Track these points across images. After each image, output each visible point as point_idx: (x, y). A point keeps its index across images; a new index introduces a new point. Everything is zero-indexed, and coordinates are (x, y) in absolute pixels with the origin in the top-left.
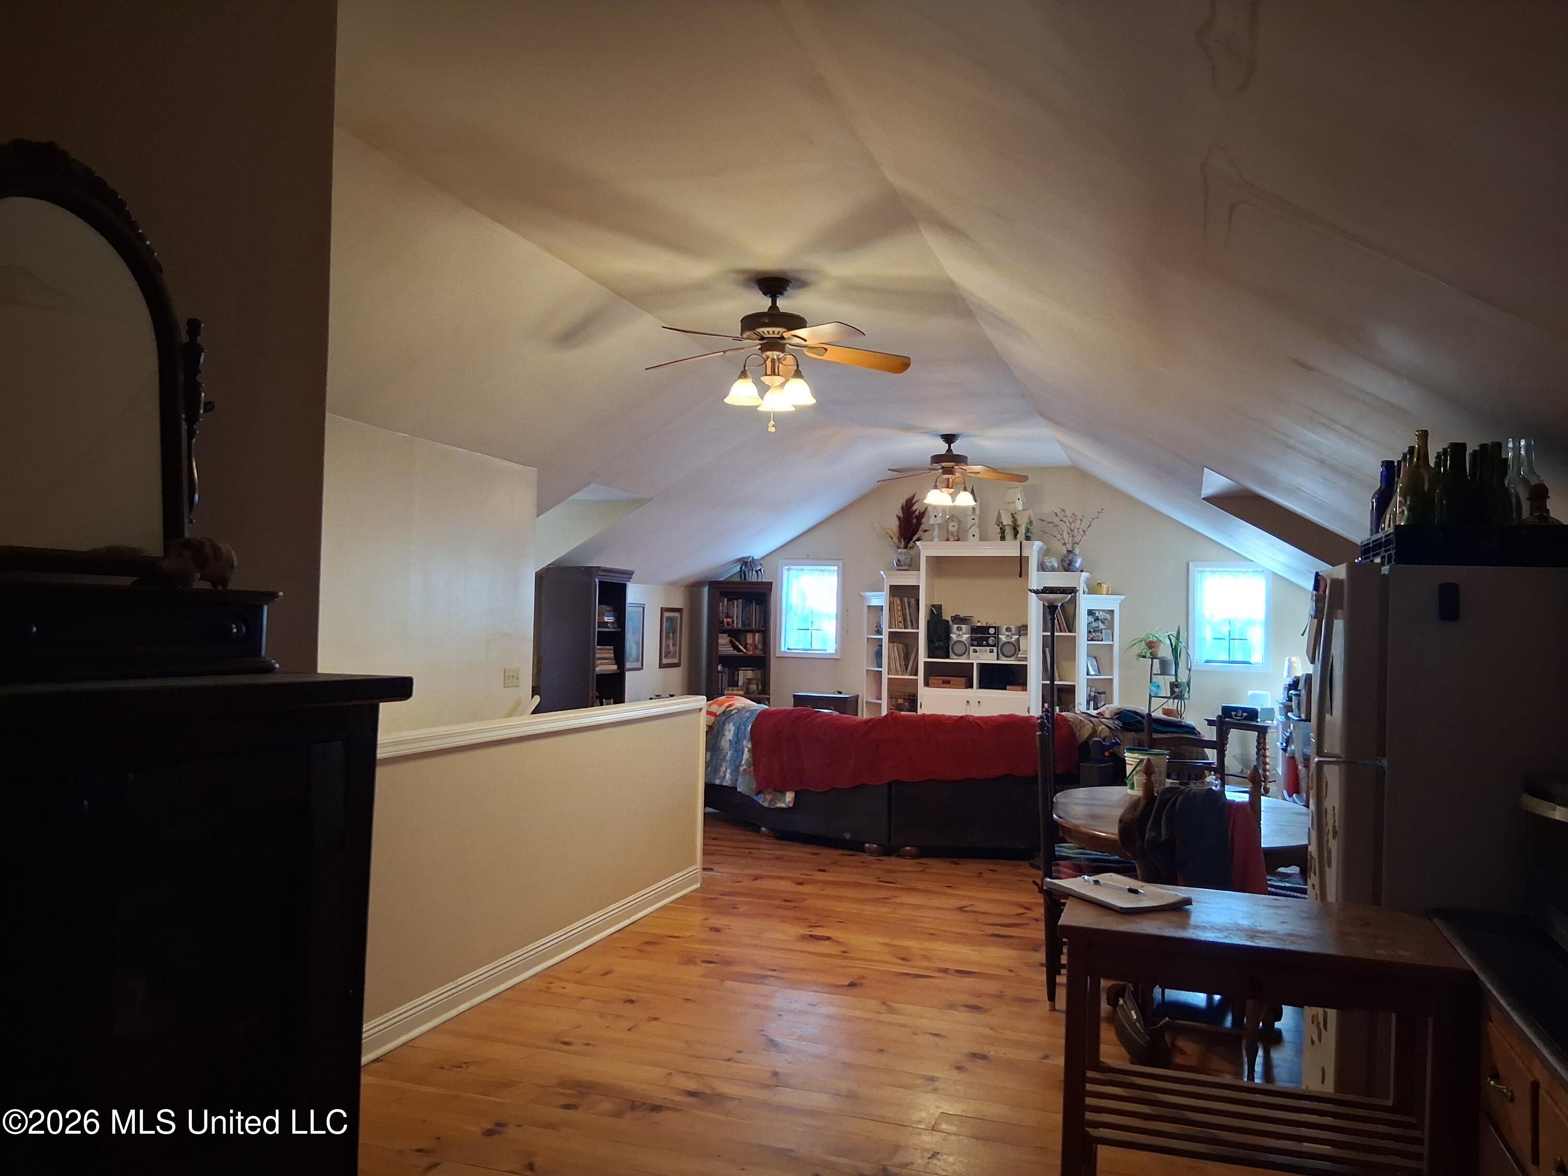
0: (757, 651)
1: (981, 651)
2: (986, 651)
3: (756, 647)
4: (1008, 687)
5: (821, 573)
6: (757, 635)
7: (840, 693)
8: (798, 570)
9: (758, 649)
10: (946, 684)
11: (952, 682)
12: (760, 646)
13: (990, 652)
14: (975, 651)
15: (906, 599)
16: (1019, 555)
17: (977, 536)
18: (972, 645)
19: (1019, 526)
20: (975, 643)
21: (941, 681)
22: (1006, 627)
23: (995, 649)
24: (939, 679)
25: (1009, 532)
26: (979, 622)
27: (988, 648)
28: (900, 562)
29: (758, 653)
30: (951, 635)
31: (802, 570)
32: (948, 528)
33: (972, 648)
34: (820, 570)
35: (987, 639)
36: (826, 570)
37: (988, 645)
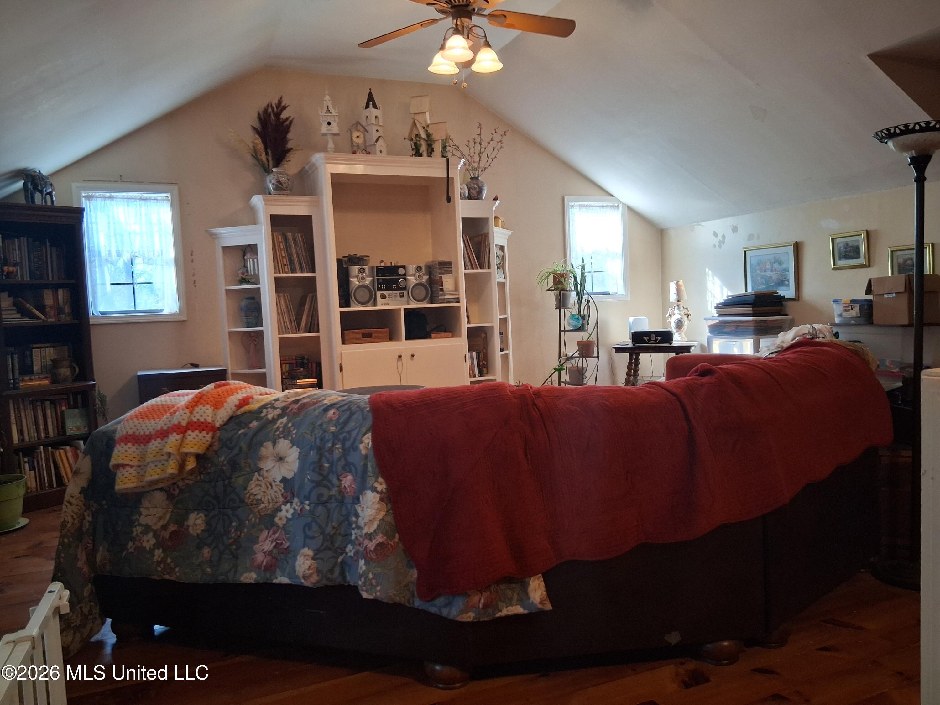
0: (63, 316)
1: (390, 296)
2: (395, 296)
3: (60, 311)
4: (433, 335)
5: (142, 202)
6: (60, 292)
7: (196, 366)
8: (105, 198)
9: (64, 313)
10: (368, 337)
11: (373, 335)
12: (67, 309)
13: (401, 296)
14: (383, 297)
15: (290, 236)
16: (446, 176)
17: (384, 151)
18: (380, 289)
19: (434, 141)
20: (384, 287)
21: (361, 336)
22: (415, 266)
23: (405, 292)
24: (358, 333)
25: (423, 148)
26: (382, 261)
27: (398, 292)
28: (281, 184)
29: (65, 318)
30: (351, 279)
31: (111, 198)
32: (352, 139)
33: (379, 294)
34: (141, 199)
35: (397, 280)
36: (150, 199)
37: (398, 288)
